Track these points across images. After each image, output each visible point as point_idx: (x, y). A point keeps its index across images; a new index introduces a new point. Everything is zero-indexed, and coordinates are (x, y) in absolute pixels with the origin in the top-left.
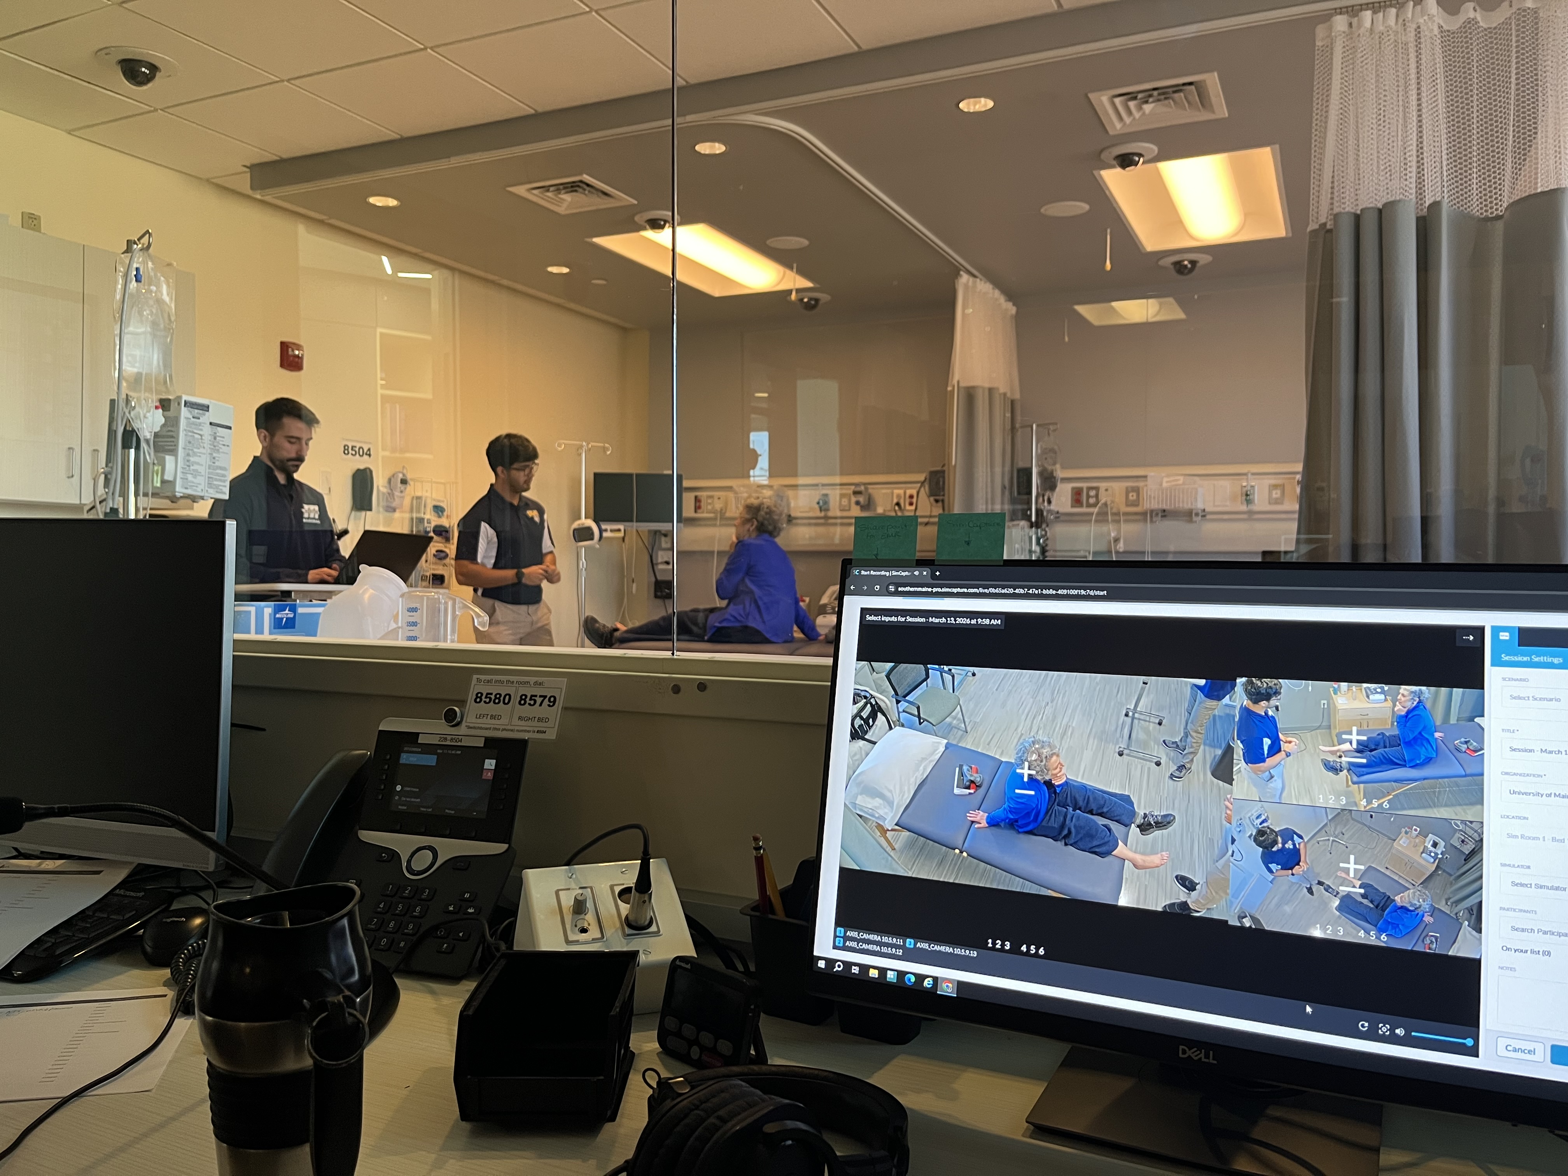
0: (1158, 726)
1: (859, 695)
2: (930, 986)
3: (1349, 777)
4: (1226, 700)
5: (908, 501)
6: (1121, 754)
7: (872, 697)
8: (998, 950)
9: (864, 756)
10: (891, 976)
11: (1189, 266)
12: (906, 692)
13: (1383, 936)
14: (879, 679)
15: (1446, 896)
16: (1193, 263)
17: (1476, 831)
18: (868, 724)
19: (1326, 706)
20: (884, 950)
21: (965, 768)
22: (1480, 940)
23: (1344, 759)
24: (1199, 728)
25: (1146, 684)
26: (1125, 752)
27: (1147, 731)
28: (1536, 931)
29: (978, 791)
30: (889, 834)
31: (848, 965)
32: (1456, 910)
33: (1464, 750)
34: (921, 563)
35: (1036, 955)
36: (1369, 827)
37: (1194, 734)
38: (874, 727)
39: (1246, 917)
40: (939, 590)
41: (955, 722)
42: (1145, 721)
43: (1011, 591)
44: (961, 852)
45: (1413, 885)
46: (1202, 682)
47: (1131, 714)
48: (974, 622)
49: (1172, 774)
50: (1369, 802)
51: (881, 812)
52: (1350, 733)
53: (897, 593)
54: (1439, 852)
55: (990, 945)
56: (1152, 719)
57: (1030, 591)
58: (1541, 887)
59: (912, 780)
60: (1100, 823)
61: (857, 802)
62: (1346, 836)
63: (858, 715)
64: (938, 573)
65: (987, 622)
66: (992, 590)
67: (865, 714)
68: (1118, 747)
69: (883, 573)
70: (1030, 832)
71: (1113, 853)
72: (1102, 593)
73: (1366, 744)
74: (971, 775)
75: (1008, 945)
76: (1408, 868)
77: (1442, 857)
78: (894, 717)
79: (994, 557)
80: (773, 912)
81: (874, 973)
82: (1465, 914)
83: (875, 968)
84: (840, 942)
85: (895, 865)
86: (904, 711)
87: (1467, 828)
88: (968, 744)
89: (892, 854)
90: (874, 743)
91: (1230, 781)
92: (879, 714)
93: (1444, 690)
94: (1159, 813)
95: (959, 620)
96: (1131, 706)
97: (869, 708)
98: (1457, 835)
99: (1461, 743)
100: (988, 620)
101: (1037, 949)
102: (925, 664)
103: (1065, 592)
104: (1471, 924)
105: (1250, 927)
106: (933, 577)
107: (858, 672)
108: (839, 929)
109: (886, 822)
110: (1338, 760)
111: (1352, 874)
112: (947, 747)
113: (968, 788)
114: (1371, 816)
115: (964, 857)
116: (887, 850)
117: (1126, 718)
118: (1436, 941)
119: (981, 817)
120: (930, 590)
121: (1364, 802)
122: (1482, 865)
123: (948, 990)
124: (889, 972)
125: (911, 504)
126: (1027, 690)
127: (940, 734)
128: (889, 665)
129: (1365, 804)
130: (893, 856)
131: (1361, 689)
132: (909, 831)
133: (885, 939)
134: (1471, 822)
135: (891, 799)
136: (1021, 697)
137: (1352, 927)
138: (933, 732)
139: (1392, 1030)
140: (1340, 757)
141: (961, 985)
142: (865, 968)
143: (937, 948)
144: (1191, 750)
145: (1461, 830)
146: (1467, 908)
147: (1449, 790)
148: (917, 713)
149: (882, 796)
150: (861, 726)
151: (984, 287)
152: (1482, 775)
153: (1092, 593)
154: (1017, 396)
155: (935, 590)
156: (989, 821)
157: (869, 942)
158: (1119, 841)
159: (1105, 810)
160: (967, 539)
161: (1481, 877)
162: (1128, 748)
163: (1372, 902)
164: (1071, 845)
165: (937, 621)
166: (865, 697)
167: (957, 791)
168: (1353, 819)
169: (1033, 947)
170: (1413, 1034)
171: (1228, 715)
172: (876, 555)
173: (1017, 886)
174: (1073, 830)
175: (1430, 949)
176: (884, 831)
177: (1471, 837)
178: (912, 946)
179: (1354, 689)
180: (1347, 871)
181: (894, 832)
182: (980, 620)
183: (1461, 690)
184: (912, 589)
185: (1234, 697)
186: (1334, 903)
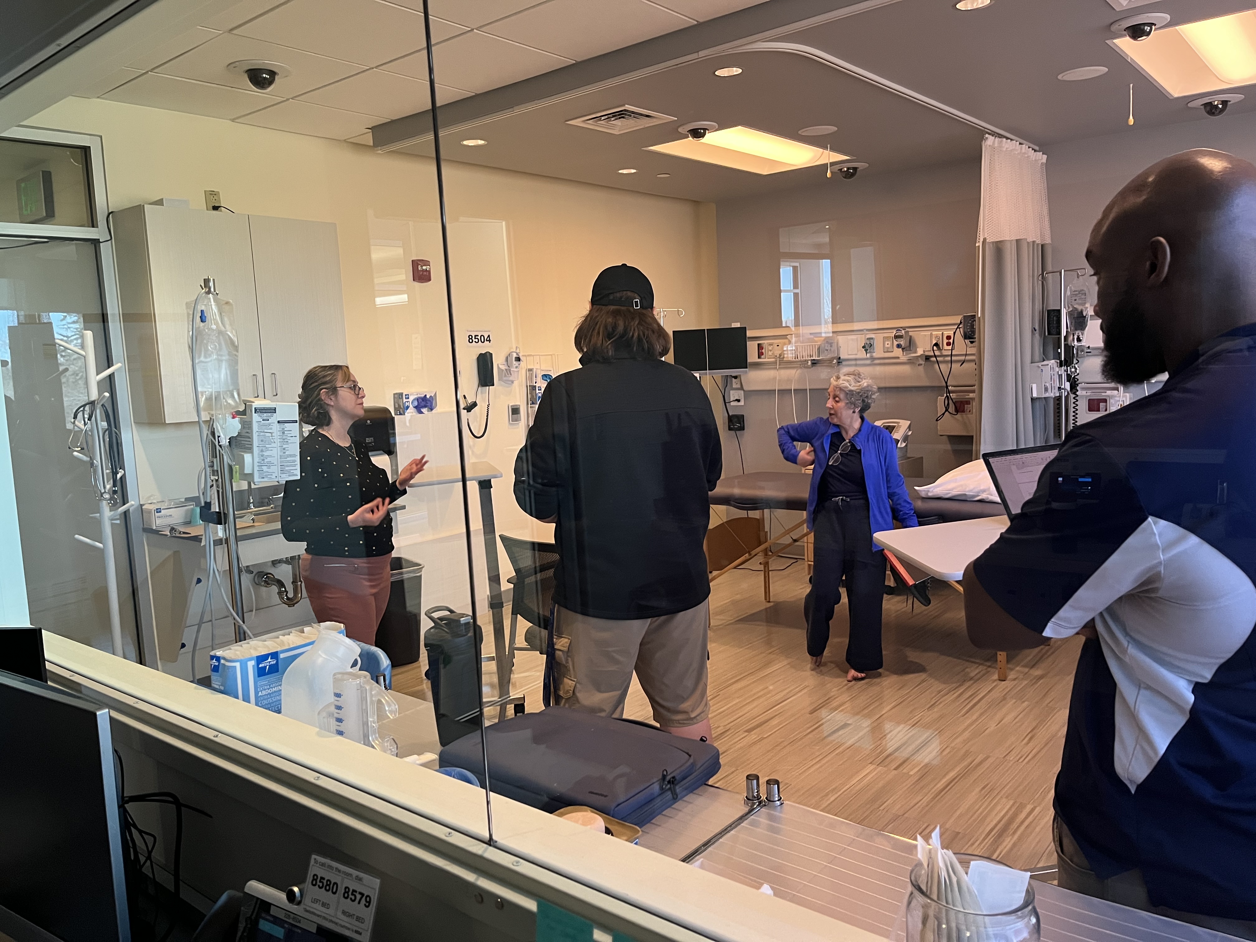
5: (945, 341)
11: (1220, 106)
16: (1225, 103)
125: (948, 344)
151: (1011, 146)
154: (1048, 241)
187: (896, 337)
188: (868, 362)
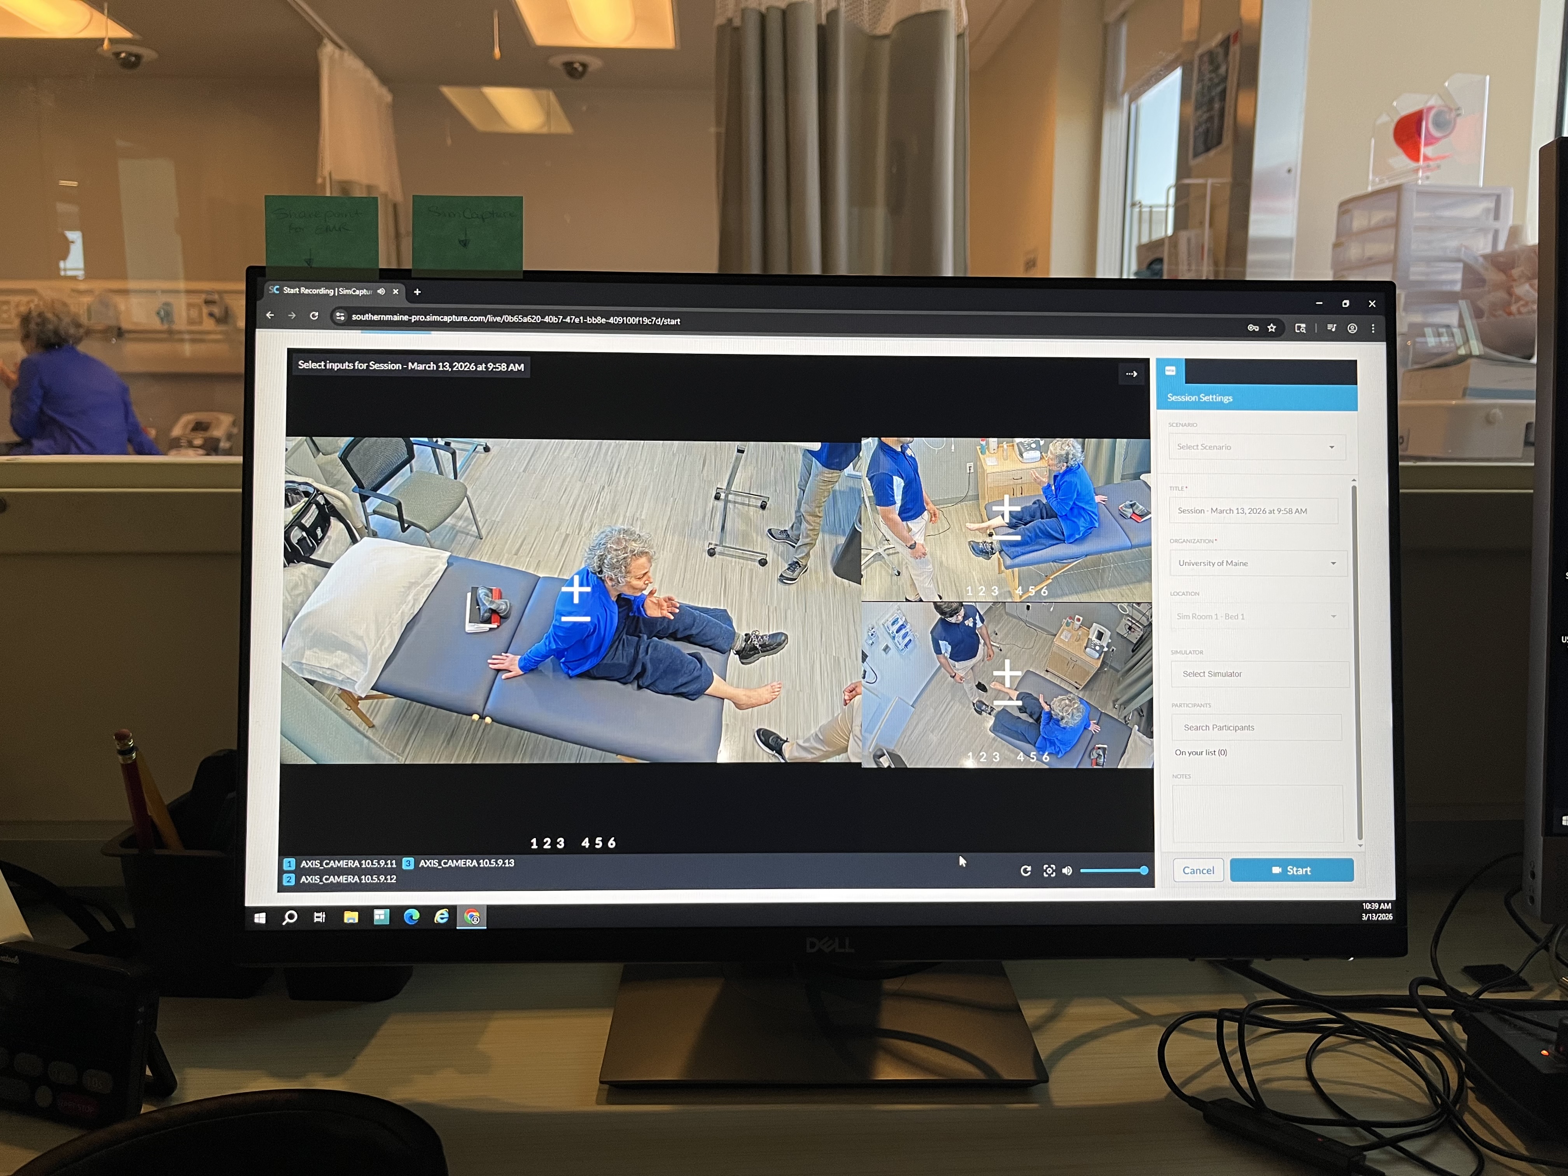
0: (761, 511)
1: (295, 491)
2: (445, 920)
3: (1001, 560)
4: (849, 470)
6: (711, 553)
7: (319, 492)
8: (546, 852)
9: (311, 587)
10: (381, 917)
11: (580, 69)
12: (379, 479)
13: (1045, 756)
14: (327, 463)
15: (1113, 698)
16: (584, 66)
17: (1144, 615)
18: (315, 536)
19: (972, 471)
20: (366, 879)
21: (481, 592)
22: (1152, 745)
23: (995, 537)
24: (817, 510)
25: (742, 452)
26: (718, 549)
27: (747, 520)
28: (1211, 728)
29: (504, 625)
30: (363, 705)
31: (306, 912)
32: (1125, 713)
33: (1129, 515)
34: (388, 276)
35: (605, 849)
36: (1026, 622)
37: (808, 518)
38: (326, 540)
39: (884, 755)
40: (421, 318)
41: (460, 523)
42: (743, 504)
43: (538, 319)
44: (482, 718)
45: (1077, 688)
46: (816, 446)
47: (723, 496)
48: (481, 368)
49: (781, 576)
50: (1026, 591)
51: (347, 673)
52: (1001, 503)
53: (349, 325)
54: (1105, 645)
55: (535, 847)
56: (753, 502)
57: (568, 320)
58: (1215, 674)
59: (397, 617)
60: (686, 652)
61: (304, 661)
62: (999, 636)
63: (296, 522)
64: (417, 292)
65: (503, 367)
66: (509, 319)
67: (307, 521)
68: (707, 544)
69: (323, 291)
70: (588, 675)
71: (707, 692)
72: (673, 322)
73: (1019, 516)
74: (492, 602)
75: (562, 843)
76: (1071, 668)
77: (1109, 650)
78: (358, 521)
79: (508, 266)
80: (162, 845)
81: (351, 918)
82: (1134, 717)
83: (352, 909)
84: (290, 880)
85: (375, 749)
86: (375, 512)
87: (1135, 612)
88: (484, 555)
89: (370, 733)
90: (328, 566)
91: (857, 578)
92: (333, 520)
93: (1106, 441)
94: (765, 631)
95: (458, 366)
96: (722, 484)
97: (314, 511)
98: (1124, 621)
99: (1126, 507)
100: (504, 365)
101: (605, 842)
102: (406, 435)
103: (620, 320)
104: (1142, 729)
105: (889, 767)
106: (410, 297)
107: (290, 454)
108: (286, 860)
109: (356, 687)
110: (989, 540)
111: (1008, 684)
112: (449, 564)
113: (488, 621)
114: (1028, 607)
115: (487, 724)
116: (361, 729)
117: (716, 502)
118: (1104, 754)
119: (512, 662)
120: (406, 318)
121: (1019, 591)
122: (1152, 655)
123: (473, 922)
124: (376, 912)
126: (570, 471)
127: (438, 543)
128: (344, 441)
129: (1021, 593)
130: (371, 736)
131: (1013, 446)
132: (396, 696)
133: (366, 864)
134: (1138, 604)
135: (364, 650)
136: (564, 481)
137: (1009, 750)
138: (426, 541)
139: (1058, 871)
140: (991, 535)
141: (492, 910)
142: (336, 912)
143: (452, 863)
144: (807, 540)
145: (1128, 615)
146: (1135, 709)
147: (1115, 567)
148: (397, 515)
149: (347, 648)
150: (301, 541)
151: (353, 63)
152: (1150, 544)
153: (659, 322)
154: (399, 198)
155: (414, 318)
156: (522, 664)
157: (339, 872)
158: (714, 674)
159: (694, 631)
160: (463, 238)
161: (1150, 670)
162: (721, 544)
163: (1031, 716)
164: (647, 688)
165: (421, 367)
166: (307, 494)
167: (470, 628)
168: (1007, 614)
169: (598, 840)
170: (1082, 871)
171: (852, 489)
172: (309, 261)
173: (570, 755)
174: (649, 666)
175: (1097, 764)
176: (352, 700)
177: (1138, 622)
178: (412, 867)
179: (1005, 446)
180: (1002, 680)
181: (369, 701)
182: (491, 366)
183: (1125, 440)
184: (376, 318)
185: (859, 463)
186: (988, 722)
187: (207, 302)
188: (164, 336)
